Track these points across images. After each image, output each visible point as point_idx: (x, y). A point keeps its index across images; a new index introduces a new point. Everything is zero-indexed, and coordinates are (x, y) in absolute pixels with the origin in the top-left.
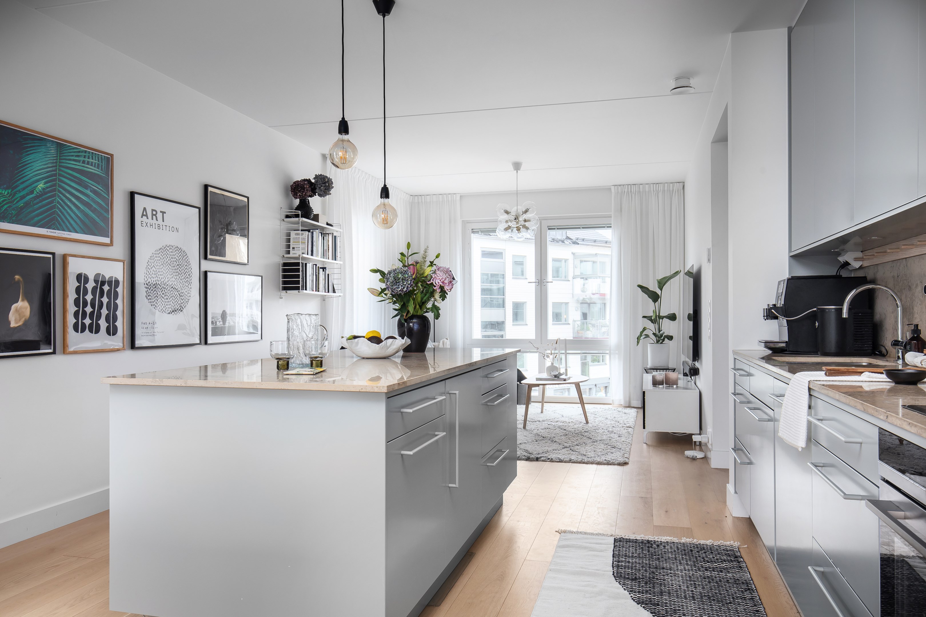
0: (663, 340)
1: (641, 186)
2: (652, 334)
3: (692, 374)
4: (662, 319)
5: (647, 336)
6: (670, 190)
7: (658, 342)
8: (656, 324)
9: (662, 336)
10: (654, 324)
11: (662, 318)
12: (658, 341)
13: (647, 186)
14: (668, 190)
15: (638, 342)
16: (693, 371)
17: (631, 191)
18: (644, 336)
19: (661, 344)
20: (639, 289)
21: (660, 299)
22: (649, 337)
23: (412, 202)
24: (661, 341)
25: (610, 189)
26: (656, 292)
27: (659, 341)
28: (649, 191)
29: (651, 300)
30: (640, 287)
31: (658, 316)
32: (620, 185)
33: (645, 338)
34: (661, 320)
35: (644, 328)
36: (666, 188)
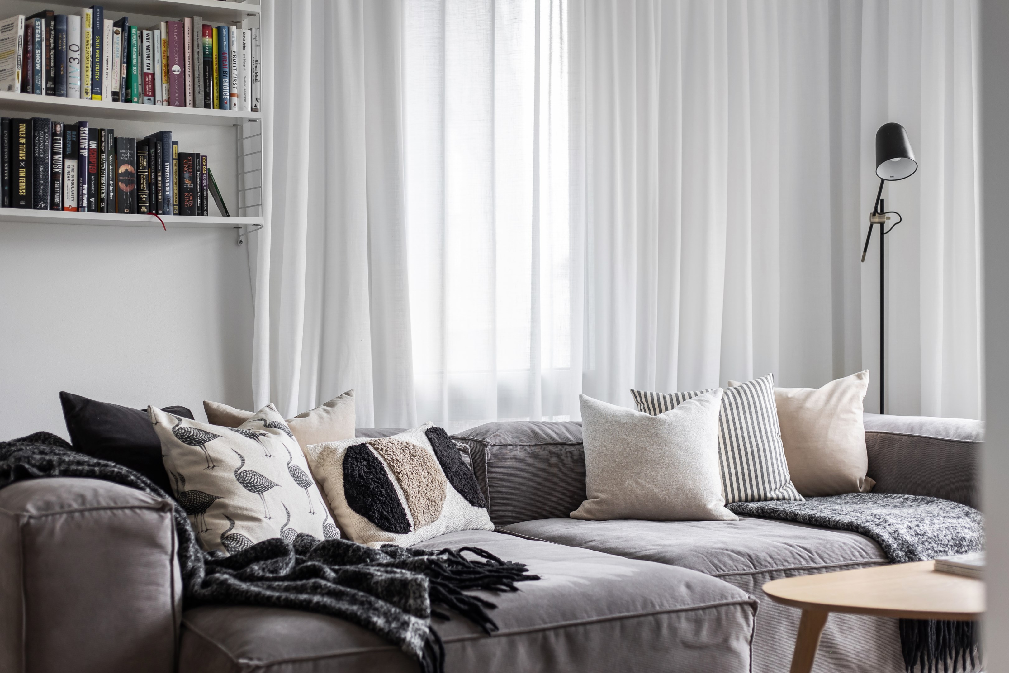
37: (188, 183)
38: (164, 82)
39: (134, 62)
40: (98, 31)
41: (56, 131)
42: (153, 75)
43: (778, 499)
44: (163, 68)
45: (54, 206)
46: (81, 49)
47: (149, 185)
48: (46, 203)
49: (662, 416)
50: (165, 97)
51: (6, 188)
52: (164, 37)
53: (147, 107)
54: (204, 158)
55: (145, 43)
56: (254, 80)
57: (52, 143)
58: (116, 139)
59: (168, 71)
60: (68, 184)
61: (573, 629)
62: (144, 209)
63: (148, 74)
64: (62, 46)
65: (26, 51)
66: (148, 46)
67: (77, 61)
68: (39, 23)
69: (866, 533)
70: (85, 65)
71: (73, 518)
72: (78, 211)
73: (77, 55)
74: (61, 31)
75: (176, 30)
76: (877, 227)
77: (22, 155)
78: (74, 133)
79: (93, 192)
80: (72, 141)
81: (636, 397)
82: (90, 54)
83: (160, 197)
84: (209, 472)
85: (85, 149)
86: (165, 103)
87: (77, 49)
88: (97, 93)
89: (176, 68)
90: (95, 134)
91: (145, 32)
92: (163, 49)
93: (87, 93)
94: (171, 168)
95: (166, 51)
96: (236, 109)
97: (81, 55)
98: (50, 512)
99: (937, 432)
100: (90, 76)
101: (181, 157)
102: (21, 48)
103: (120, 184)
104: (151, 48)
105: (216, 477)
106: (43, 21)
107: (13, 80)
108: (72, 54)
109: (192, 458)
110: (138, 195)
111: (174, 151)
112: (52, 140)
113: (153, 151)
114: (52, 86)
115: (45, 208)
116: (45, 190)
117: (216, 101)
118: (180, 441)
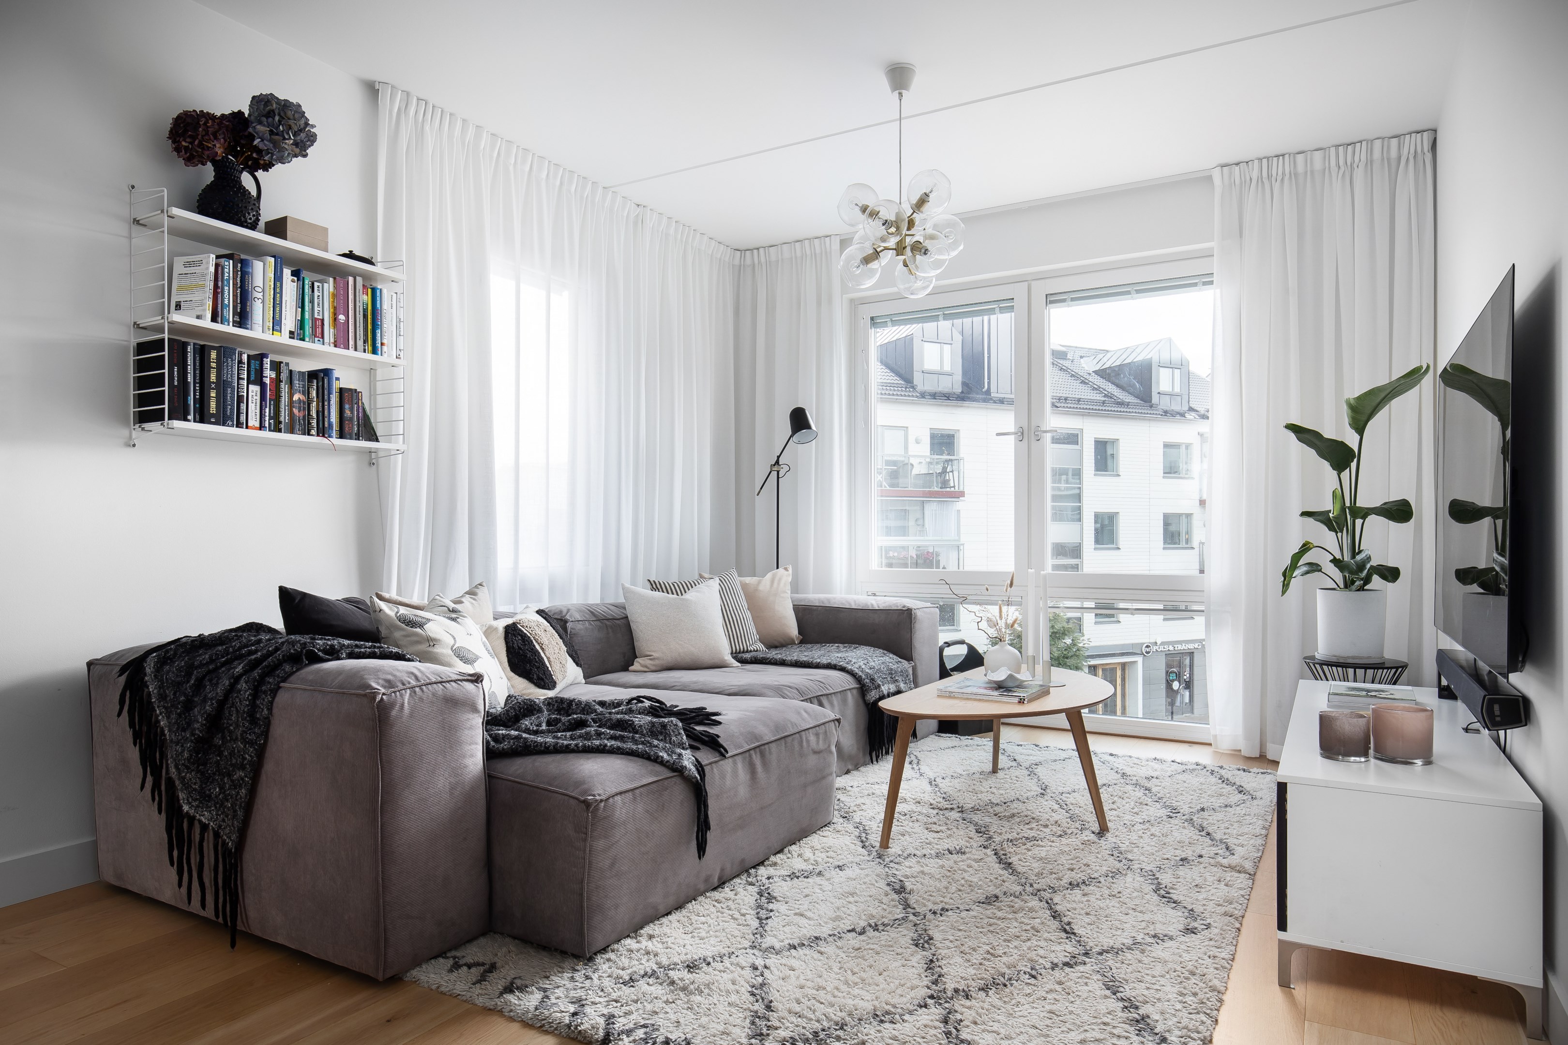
0: (1367, 580)
1: (1300, 158)
2: (1331, 561)
3: (1498, 719)
4: (1362, 518)
5: (1314, 568)
6: (1389, 160)
7: (1348, 585)
8: (1342, 532)
9: (1361, 566)
10: (1337, 533)
11: (1364, 513)
12: (1349, 583)
13: (1318, 155)
14: (1383, 159)
15: (1285, 586)
16: (1501, 710)
17: (1269, 176)
18: (1305, 569)
19: (1358, 590)
20: (1292, 436)
21: (1355, 460)
22: (1320, 570)
23: (740, 266)
24: (1357, 583)
25: (1209, 179)
26: (1342, 444)
27: (1353, 582)
28: (1325, 169)
29: (1326, 465)
30: (1296, 429)
31: (1349, 508)
32: (1237, 164)
33: (1307, 573)
34: (1359, 522)
35: (1304, 545)
36: (1377, 154)
37: (348, 413)
38: (332, 327)
39: (307, 308)
40: (278, 278)
41: (241, 359)
42: (323, 320)
43: (754, 651)
44: (331, 316)
45: (239, 425)
46: (263, 291)
47: (318, 412)
48: (233, 421)
49: (685, 596)
50: (332, 340)
51: (198, 406)
52: (332, 290)
53: (317, 346)
54: (360, 394)
55: (316, 293)
56: (398, 334)
57: (238, 370)
58: (291, 371)
59: (335, 319)
60: (251, 406)
61: (763, 747)
62: (313, 432)
63: (319, 319)
64: (248, 287)
65: (216, 286)
66: (319, 296)
67: (260, 300)
68: (227, 263)
69: (843, 669)
70: (267, 306)
71: (415, 692)
72: (260, 430)
73: (260, 295)
74: (247, 273)
75: (342, 285)
76: (774, 474)
77: (213, 378)
78: (258, 362)
79: (272, 415)
80: (256, 369)
81: (652, 585)
82: (272, 297)
83: (326, 423)
84: (431, 649)
85: (267, 377)
86: (332, 345)
87: (260, 290)
88: (277, 331)
89: (342, 317)
90: (276, 366)
91: (316, 284)
92: (331, 300)
93: (269, 329)
94: (334, 399)
95: (334, 302)
96: (385, 355)
97: (263, 296)
98: (396, 689)
99: (842, 604)
100: (272, 315)
101: (341, 391)
102: (212, 284)
103: (294, 409)
104: (321, 297)
105: (437, 653)
106: (231, 262)
107: (204, 310)
108: (256, 294)
109: (415, 639)
110: (308, 421)
111: (336, 386)
112: (238, 367)
113: (320, 384)
114: (238, 320)
115: (232, 426)
116: (232, 410)
117: (370, 348)
118: (403, 625)
